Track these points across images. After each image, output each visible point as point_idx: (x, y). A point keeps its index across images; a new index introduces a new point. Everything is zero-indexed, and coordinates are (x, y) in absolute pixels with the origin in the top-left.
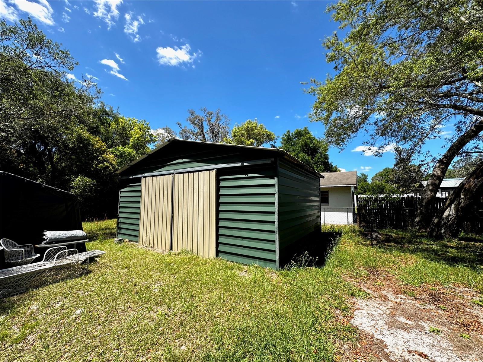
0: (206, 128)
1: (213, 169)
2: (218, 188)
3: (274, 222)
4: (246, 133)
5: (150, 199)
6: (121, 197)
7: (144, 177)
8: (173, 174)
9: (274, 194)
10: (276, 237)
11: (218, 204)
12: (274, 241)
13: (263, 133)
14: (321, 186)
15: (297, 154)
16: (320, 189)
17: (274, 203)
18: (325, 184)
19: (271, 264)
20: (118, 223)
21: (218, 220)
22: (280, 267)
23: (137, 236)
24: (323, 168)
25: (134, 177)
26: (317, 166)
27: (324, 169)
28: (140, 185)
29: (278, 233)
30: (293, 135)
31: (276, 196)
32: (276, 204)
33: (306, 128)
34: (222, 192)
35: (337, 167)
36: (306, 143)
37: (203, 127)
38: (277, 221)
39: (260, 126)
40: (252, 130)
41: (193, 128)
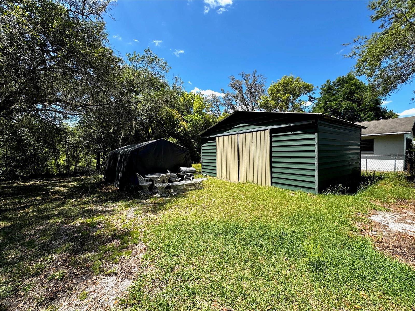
0: (245, 89)
1: (267, 130)
2: (271, 142)
3: (314, 164)
4: (282, 89)
5: (222, 151)
6: (202, 149)
7: (217, 137)
8: (238, 134)
9: (314, 145)
10: (316, 173)
11: (271, 152)
12: (314, 176)
13: (300, 86)
14: (362, 135)
15: (339, 103)
16: (361, 138)
17: (314, 151)
18: (370, 133)
19: (312, 191)
20: (202, 165)
21: (271, 163)
22: (318, 192)
23: (216, 173)
24: (373, 114)
25: (210, 137)
26: (364, 113)
27: (374, 116)
28: (215, 142)
29: (317, 171)
30: (334, 84)
31: (316, 146)
32: (316, 152)
33: (349, 75)
34: (274, 144)
35: (394, 112)
36: (350, 90)
37: (242, 89)
38: (316, 163)
39: (297, 79)
40: (288, 85)
41: (234, 92)
